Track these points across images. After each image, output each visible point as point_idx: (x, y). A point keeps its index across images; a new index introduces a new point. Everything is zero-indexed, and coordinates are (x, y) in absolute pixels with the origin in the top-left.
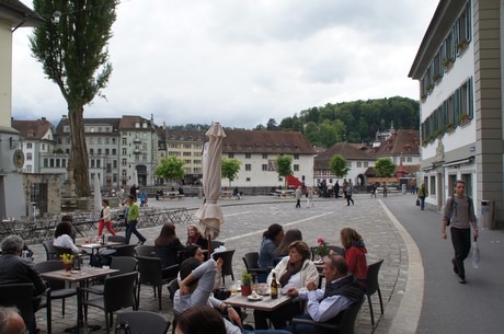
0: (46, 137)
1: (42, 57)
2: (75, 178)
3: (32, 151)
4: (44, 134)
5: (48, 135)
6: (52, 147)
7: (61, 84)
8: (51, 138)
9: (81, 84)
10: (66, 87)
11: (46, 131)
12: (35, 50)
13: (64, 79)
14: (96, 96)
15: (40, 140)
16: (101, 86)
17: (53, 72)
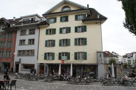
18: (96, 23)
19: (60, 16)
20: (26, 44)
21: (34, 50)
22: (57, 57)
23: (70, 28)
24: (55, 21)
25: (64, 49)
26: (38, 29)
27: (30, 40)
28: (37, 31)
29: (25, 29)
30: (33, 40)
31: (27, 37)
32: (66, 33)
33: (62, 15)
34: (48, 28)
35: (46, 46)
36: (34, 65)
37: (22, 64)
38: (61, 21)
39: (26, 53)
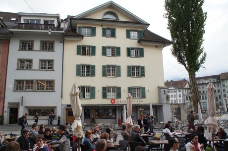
0: (186, 87)
1: (176, 55)
2: (194, 105)
3: (181, 93)
4: (185, 86)
5: (187, 86)
6: (189, 91)
7: (185, 65)
8: (188, 87)
9: (193, 64)
10: (187, 66)
11: (186, 85)
12: (173, 54)
13: (186, 63)
14: (200, 68)
15: (184, 88)
16: (202, 63)
17: (181, 60)
18: (157, 47)
19: (102, 26)
20: (33, 69)
21: (53, 81)
22: (99, 93)
23: (119, 49)
24: (93, 33)
25: (111, 82)
26: (61, 42)
27: (43, 62)
28: (58, 46)
29: (32, 39)
30: (51, 62)
31: (37, 55)
32: (112, 55)
33: (105, 25)
34: (80, 44)
35: (78, 74)
36: (55, 107)
37: (27, 107)
38: (104, 34)
39: (35, 85)
